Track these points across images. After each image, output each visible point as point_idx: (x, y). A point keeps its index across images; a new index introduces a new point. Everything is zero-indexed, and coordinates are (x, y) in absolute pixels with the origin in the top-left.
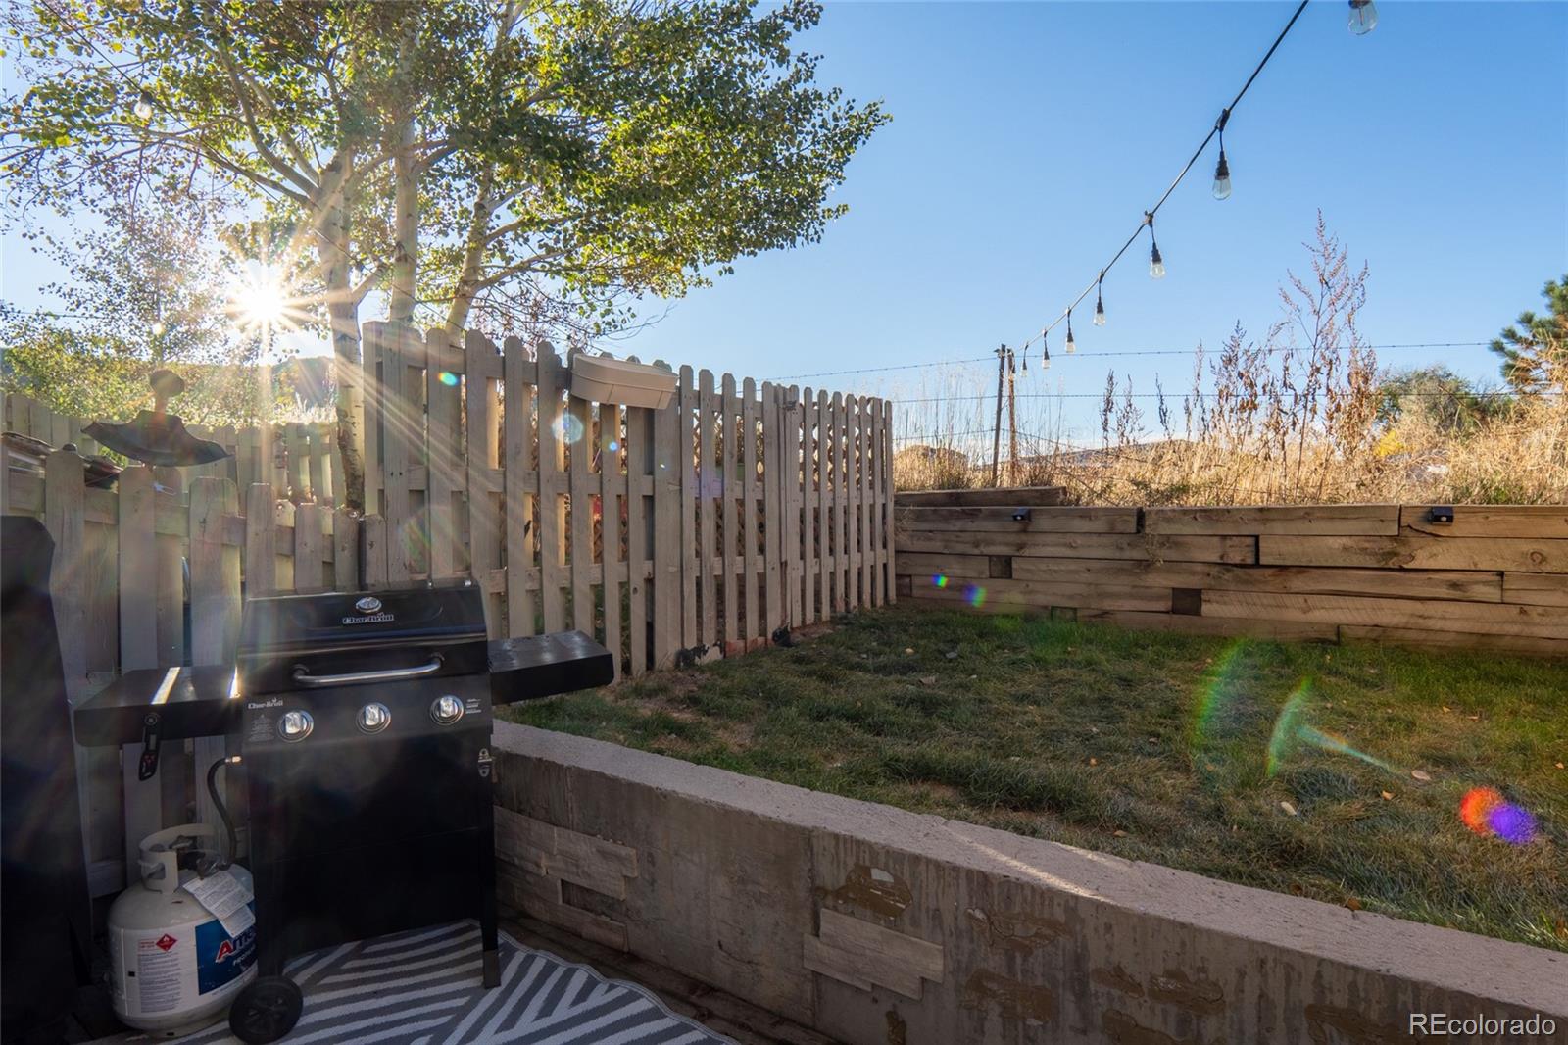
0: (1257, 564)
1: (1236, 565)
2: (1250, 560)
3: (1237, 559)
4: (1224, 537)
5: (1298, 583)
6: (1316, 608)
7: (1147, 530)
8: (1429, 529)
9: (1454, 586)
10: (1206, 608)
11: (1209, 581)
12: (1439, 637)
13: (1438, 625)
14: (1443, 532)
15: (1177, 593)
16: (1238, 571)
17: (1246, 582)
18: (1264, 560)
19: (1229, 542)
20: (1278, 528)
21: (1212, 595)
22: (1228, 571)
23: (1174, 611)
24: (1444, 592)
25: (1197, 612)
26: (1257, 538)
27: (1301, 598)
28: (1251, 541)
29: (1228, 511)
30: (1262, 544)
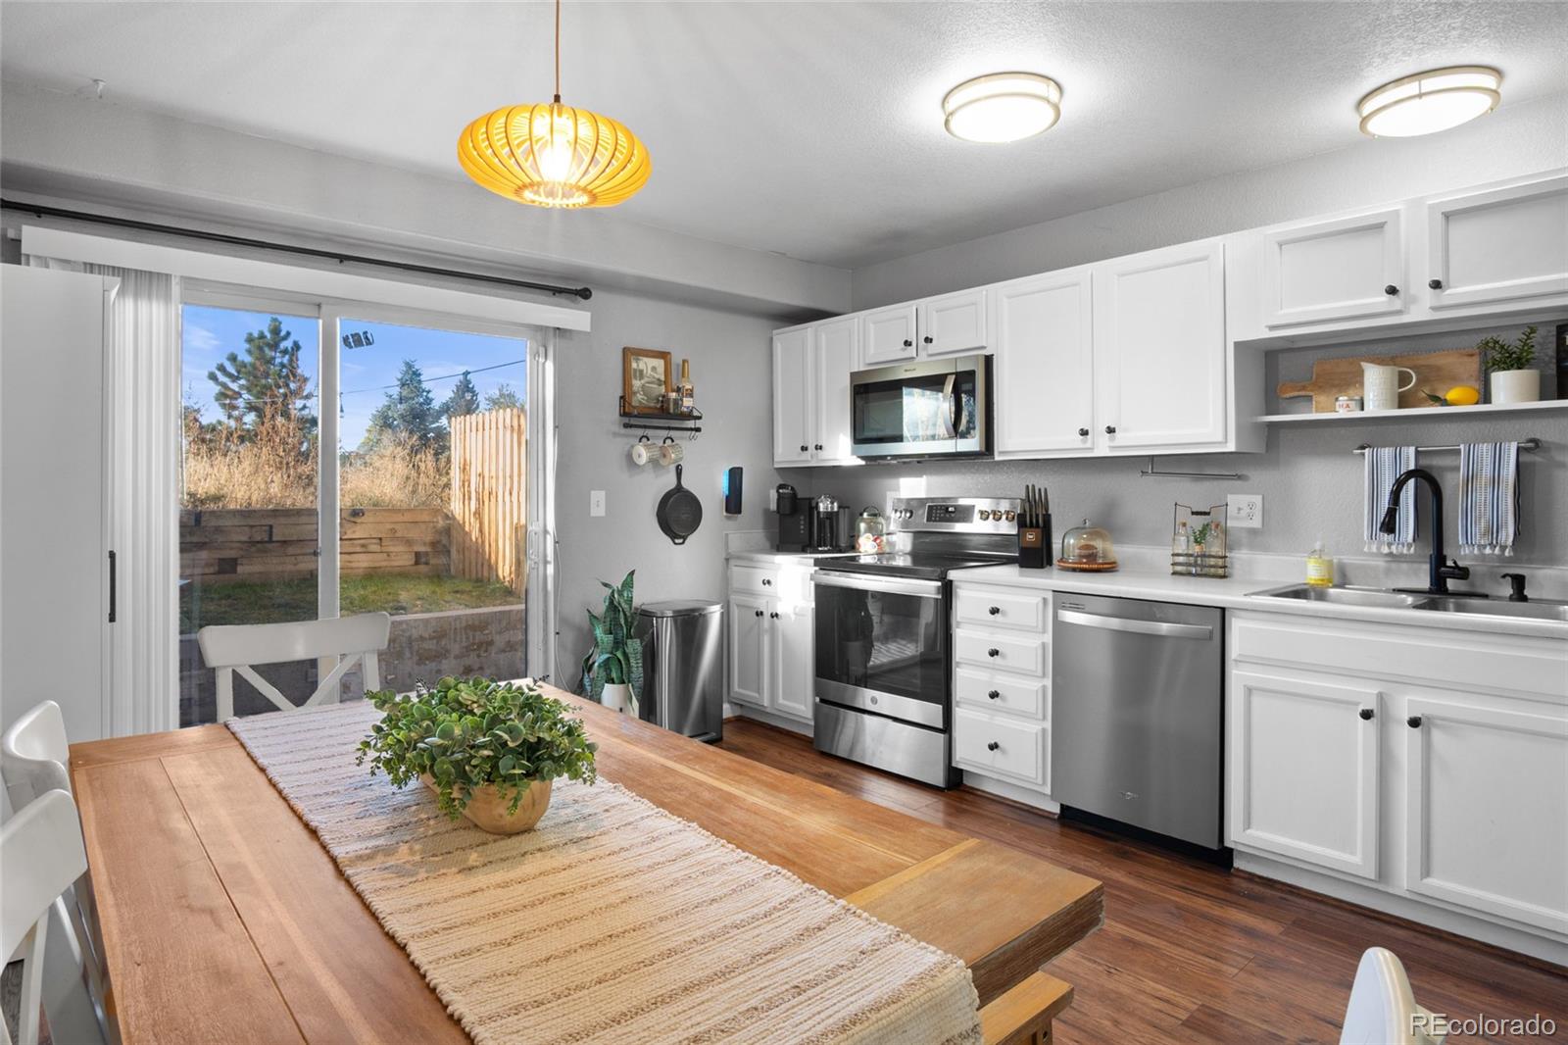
0: (271, 541)
1: (258, 542)
2: (266, 539)
3: (259, 539)
4: (252, 527)
5: (291, 550)
6: (302, 562)
7: (203, 524)
8: (352, 519)
9: (363, 546)
10: (240, 569)
11: (241, 553)
12: (356, 571)
13: (353, 565)
14: (359, 520)
15: (221, 561)
16: (259, 545)
17: (265, 552)
18: (274, 539)
19: (254, 530)
20: (283, 520)
21: (245, 561)
22: (254, 546)
23: (219, 572)
24: (358, 549)
25: (235, 571)
26: (271, 527)
27: (293, 558)
28: (267, 528)
29: (255, 511)
30: (274, 530)
